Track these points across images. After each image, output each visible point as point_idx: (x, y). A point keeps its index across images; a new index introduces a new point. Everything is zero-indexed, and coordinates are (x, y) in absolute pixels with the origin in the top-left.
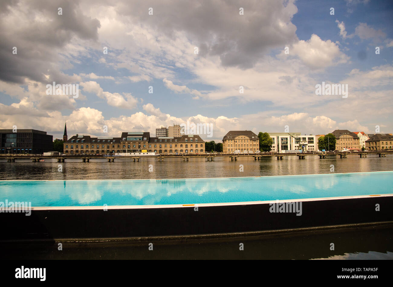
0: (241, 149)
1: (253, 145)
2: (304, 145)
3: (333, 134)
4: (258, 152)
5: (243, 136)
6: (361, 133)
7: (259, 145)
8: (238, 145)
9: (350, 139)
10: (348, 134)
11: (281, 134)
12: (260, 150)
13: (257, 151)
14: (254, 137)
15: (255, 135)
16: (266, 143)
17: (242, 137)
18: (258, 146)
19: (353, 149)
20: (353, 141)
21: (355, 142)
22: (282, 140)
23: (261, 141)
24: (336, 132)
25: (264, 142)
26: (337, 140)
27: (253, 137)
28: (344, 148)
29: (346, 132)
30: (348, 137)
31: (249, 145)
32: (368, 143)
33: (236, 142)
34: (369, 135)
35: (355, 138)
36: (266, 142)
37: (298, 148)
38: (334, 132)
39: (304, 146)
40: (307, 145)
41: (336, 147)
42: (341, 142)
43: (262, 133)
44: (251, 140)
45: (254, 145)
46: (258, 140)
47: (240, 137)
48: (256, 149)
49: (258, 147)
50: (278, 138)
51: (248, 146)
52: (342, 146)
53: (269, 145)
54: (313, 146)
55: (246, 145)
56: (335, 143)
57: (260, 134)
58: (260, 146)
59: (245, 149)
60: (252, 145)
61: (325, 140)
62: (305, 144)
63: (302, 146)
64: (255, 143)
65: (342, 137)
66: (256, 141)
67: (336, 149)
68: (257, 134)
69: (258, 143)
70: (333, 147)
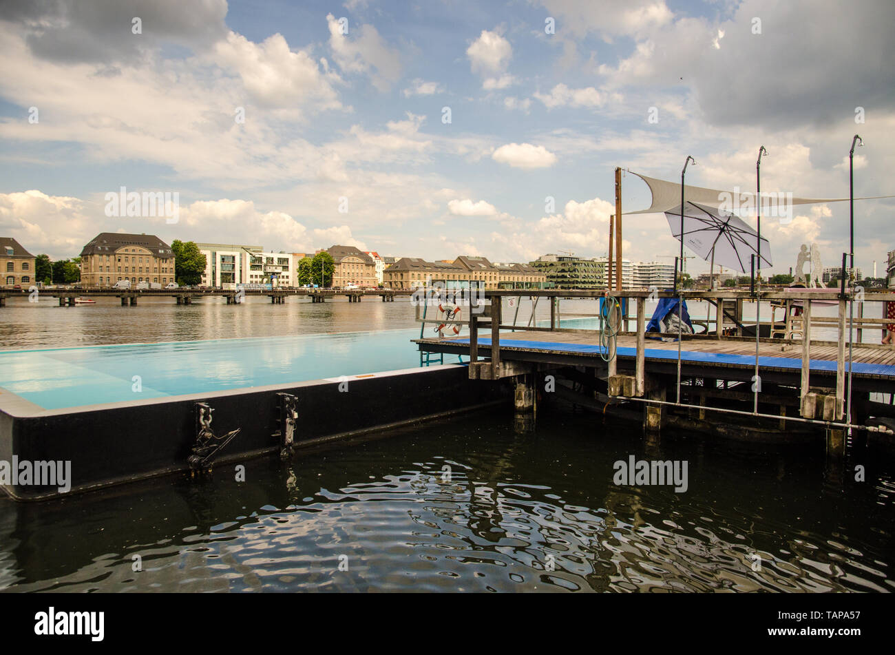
0: (130, 277)
1: (162, 270)
2: (274, 274)
3: (328, 253)
4: (172, 286)
5: (137, 248)
6: (373, 253)
7: (174, 270)
8: (123, 269)
9: (360, 265)
10: (356, 256)
11: (221, 247)
12: (176, 281)
13: (171, 284)
14: (163, 252)
15: (164, 246)
16: (192, 265)
17: (134, 250)
18: (171, 272)
19: (365, 284)
20: (364, 270)
21: (368, 271)
22: (223, 259)
23: (180, 260)
24: (335, 249)
25: (186, 263)
26: (336, 266)
27: (161, 251)
28: (350, 284)
29: (353, 251)
30: (357, 261)
31: (151, 270)
32: (388, 274)
33: (119, 260)
34: (385, 258)
35: (370, 263)
36: (191, 263)
37: (261, 279)
38: (330, 250)
39: (274, 276)
40: (280, 273)
41: (334, 280)
42: (344, 271)
43: (180, 242)
44: (156, 257)
45: (164, 270)
46: (172, 257)
47: (131, 248)
48: (168, 279)
49: (173, 275)
50: (214, 255)
51: (147, 271)
52: (345, 277)
53: (198, 270)
54: (287, 277)
55: (144, 270)
56: (332, 272)
57: (177, 245)
58: (178, 273)
59: (141, 279)
60: (158, 270)
61: (313, 265)
62: (276, 271)
63: (270, 277)
64: (164, 265)
65: (345, 260)
66: (168, 261)
67: (334, 284)
68: (170, 243)
69: (173, 266)
70: (327, 281)
